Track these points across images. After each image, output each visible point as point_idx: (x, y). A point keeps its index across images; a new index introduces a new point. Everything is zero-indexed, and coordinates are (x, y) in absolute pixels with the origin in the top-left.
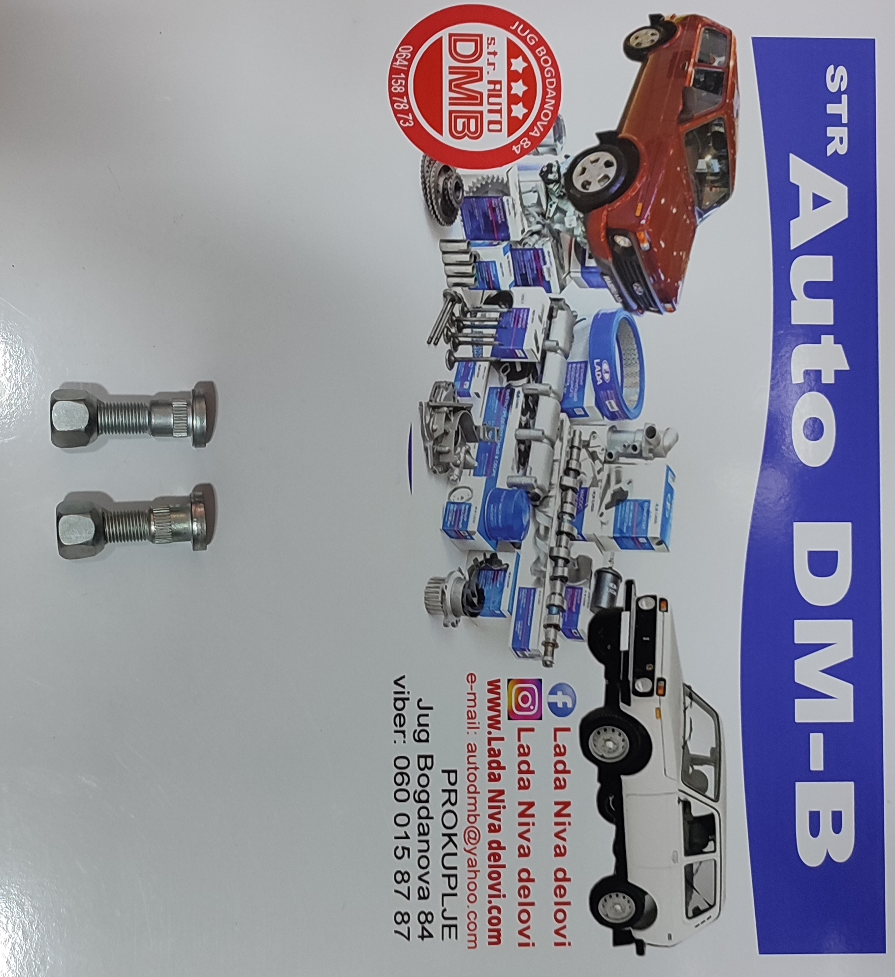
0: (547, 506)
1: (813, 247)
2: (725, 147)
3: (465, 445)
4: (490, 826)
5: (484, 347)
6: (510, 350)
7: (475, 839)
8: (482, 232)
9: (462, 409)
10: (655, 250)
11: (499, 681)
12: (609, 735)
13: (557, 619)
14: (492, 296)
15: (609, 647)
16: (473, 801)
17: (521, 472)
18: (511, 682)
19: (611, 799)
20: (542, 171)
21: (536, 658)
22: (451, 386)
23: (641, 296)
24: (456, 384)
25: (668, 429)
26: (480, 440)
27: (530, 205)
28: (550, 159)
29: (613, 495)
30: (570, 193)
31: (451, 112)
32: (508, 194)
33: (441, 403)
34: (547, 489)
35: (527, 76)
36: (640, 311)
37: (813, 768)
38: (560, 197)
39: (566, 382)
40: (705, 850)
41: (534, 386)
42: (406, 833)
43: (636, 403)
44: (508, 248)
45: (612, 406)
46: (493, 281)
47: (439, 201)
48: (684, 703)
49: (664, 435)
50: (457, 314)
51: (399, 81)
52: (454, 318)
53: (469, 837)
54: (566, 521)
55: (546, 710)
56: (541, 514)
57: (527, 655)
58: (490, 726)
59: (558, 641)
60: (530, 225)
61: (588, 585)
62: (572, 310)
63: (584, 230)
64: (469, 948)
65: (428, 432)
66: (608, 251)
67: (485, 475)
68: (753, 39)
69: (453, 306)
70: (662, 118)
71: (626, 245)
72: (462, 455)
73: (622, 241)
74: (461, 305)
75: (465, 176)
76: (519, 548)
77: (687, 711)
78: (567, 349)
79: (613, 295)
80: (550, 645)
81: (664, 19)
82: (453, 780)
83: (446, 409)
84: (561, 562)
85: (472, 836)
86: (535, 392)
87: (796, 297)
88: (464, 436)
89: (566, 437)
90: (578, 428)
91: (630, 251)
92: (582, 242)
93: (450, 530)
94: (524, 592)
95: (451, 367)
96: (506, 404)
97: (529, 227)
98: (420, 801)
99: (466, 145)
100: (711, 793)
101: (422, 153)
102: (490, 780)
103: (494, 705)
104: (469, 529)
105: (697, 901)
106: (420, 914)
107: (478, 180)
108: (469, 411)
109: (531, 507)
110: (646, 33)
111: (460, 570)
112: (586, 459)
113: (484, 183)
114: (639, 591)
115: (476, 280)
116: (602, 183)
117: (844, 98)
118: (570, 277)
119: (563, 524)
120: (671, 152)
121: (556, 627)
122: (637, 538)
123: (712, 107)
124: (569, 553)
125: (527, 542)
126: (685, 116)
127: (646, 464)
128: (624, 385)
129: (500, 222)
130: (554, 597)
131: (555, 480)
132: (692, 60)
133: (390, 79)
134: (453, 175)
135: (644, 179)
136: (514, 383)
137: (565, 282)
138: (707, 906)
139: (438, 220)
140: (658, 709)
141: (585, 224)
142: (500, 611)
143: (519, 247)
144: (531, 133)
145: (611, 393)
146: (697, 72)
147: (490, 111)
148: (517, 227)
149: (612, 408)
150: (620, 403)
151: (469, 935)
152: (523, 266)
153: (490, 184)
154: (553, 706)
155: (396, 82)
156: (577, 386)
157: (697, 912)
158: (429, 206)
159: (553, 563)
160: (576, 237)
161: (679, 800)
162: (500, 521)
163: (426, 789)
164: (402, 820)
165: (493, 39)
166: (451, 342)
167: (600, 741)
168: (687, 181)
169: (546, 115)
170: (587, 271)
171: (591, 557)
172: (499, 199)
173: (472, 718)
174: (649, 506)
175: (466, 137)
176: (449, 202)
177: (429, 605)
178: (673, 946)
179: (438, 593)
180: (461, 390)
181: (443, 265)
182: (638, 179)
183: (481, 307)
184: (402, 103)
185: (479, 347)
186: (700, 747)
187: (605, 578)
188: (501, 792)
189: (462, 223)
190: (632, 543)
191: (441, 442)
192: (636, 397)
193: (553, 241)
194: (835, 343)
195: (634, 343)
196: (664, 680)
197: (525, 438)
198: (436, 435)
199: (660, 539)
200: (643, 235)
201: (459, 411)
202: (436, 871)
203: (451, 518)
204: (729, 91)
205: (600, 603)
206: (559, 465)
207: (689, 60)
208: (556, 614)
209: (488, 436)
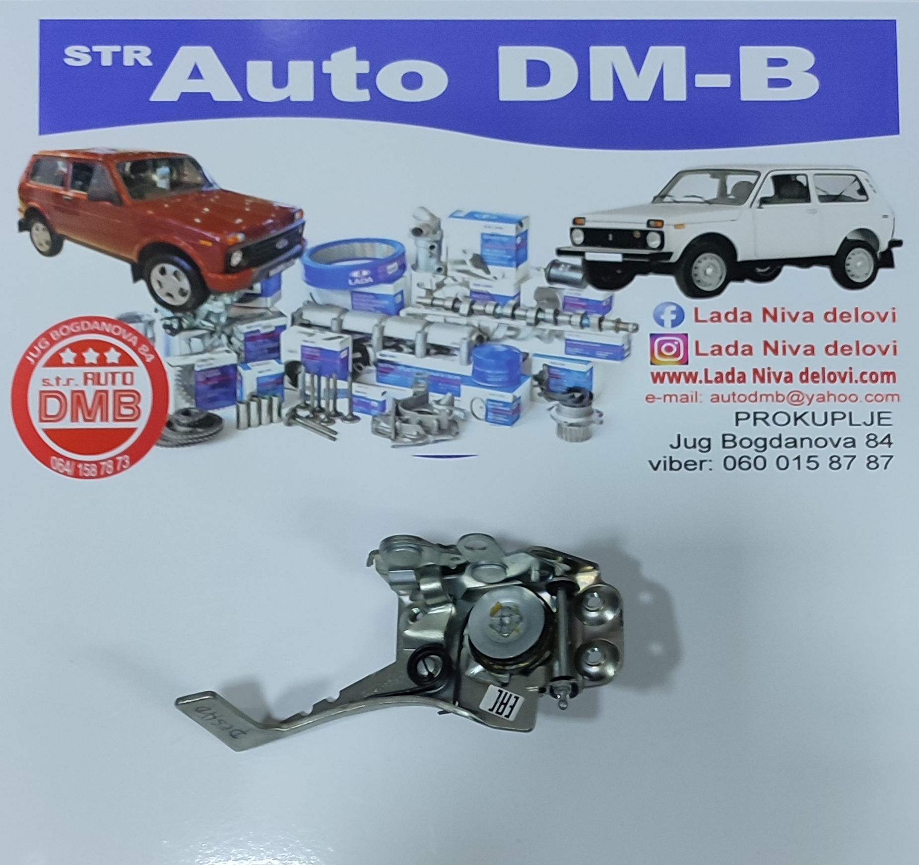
0: (487, 329)
1: (240, 80)
2: (146, 161)
3: (431, 405)
4: (786, 381)
5: (338, 387)
6: (339, 364)
7: (799, 396)
8: (229, 390)
9: (397, 408)
10: (244, 228)
11: (652, 373)
12: (700, 272)
13: (594, 319)
14: (290, 380)
15: (619, 272)
16: (764, 398)
18: (654, 362)
19: (759, 270)
20: (170, 334)
21: (630, 338)
22: (377, 419)
24: (373, 414)
25: (414, 217)
26: (426, 390)
27: (202, 345)
28: (158, 326)
29: (477, 266)
30: (191, 308)
31: (115, 420)
32: (192, 367)
33: (392, 427)
34: (472, 328)
35: (79, 348)
36: (303, 242)
37: (728, 84)
38: (195, 316)
39: (370, 311)
40: (805, 184)
41: (375, 340)
42: (795, 459)
43: (390, 246)
44: (244, 365)
45: (392, 268)
46: (276, 380)
47: (200, 430)
48: (669, 202)
49: (419, 219)
50: (307, 413)
51: (87, 469)
52: (311, 416)
53: (798, 400)
54: (501, 311)
55: (679, 329)
56: (495, 333)
57: (628, 347)
58: (694, 381)
59: (614, 318)
60: (222, 345)
61: (561, 290)
62: (302, 305)
63: (225, 295)
64: (899, 400)
65: (420, 440)
66: (247, 272)
67: (459, 386)
69: (299, 417)
70: (118, 221)
71: (240, 255)
72: (441, 408)
73: (237, 259)
74: (299, 410)
75: (176, 404)
76: (527, 354)
77: (677, 200)
78: (339, 310)
79: (287, 267)
80: (618, 325)
81: (23, 219)
82: (745, 416)
83: (398, 424)
84: (540, 316)
85: (796, 398)
86: (380, 339)
88: (421, 407)
89: (422, 310)
90: (414, 299)
91: (246, 252)
92: (237, 296)
93: (512, 419)
94: (570, 350)
95: (357, 418)
96: (392, 366)
98: (765, 446)
99: (146, 406)
100: (752, 179)
101: (155, 447)
102: (744, 381)
103: (675, 378)
104: (511, 401)
105: (852, 192)
106: (868, 445)
107: (180, 394)
108: (400, 401)
109: (489, 343)
110: (37, 235)
111: (550, 409)
112: (443, 292)
113: (182, 389)
114: (567, 244)
115: (275, 396)
116: (181, 277)
117: (96, 48)
118: (271, 307)
119: (504, 314)
120: (150, 212)
121: (601, 320)
122: (517, 245)
123: (107, 172)
124: (532, 308)
125: (523, 346)
126: (115, 199)
127: (447, 237)
128: (373, 257)
129: (219, 373)
130: (574, 322)
131: (464, 321)
132: (62, 192)
133: (84, 477)
134: (175, 418)
135: (177, 238)
136: (372, 358)
137: (276, 312)
139: (218, 431)
140: (677, 226)
141: (220, 294)
142: (587, 372)
143: (243, 355)
144: (134, 343)
145: (382, 269)
146: (73, 187)
147: (114, 382)
148: (225, 358)
149: (393, 268)
150: (390, 260)
151: (887, 400)
152: (262, 351)
153: (183, 383)
154: (675, 323)
155: (86, 472)
156: (374, 300)
157: (862, 191)
158: (205, 441)
159: (541, 323)
160: (232, 301)
161: (760, 207)
162: (502, 372)
163: (753, 440)
164: (783, 463)
165: (44, 380)
166: (334, 418)
167: (706, 280)
168: (178, 197)
170: (265, 291)
171: (534, 289)
172: (197, 374)
173: (687, 398)
174: (487, 234)
175: (140, 406)
176: (201, 422)
177: (583, 438)
178: (893, 213)
179: (571, 430)
180: (380, 408)
181: (261, 427)
182: (176, 244)
183: (301, 391)
184: (106, 466)
185: (338, 392)
186: (710, 188)
187: (555, 275)
188: (756, 371)
189: (221, 409)
190: (521, 251)
191: (428, 427)
192: (384, 246)
193: (237, 323)
195: (331, 248)
196: (649, 221)
197: (424, 349)
198: (422, 432)
199: (518, 224)
200: (230, 239)
201: (399, 411)
202: (829, 431)
203: (501, 418)
204: (91, 158)
205: (577, 279)
206: (450, 317)
207: (62, 195)
208: (589, 321)
209: (423, 383)
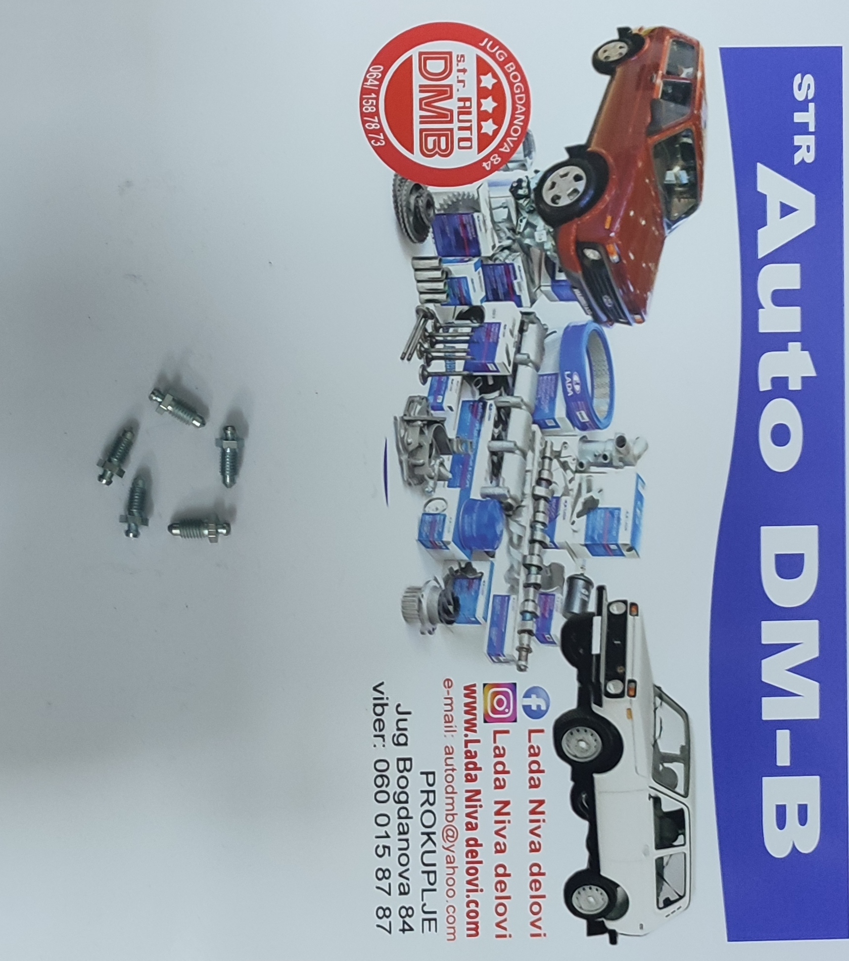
0: (520, 515)
1: (779, 256)
2: (694, 159)
3: (439, 458)
4: (467, 824)
5: (457, 362)
6: (481, 363)
7: (452, 837)
8: (454, 249)
9: (436, 422)
10: (625, 262)
11: (474, 685)
12: (582, 735)
13: (531, 625)
14: (464, 311)
16: (450, 801)
17: (494, 482)
18: (486, 686)
19: (584, 796)
20: (512, 187)
21: (512, 663)
22: (425, 400)
23: (610, 307)
24: (429, 398)
25: (637, 438)
26: (454, 452)
27: (500, 220)
28: (520, 174)
29: (585, 503)
30: (540, 208)
31: (421, 131)
32: (479, 211)
33: (415, 417)
34: (520, 499)
35: (497, 93)
36: (610, 323)
37: (780, 763)
38: (530, 212)
39: (537, 394)
40: (675, 844)
41: (506, 399)
42: (386, 832)
43: (606, 413)
44: (479, 264)
45: (583, 416)
46: (464, 297)
47: (411, 219)
48: (655, 703)
49: (634, 443)
50: (430, 329)
51: (370, 101)
52: (427, 334)
53: (448, 836)
54: (538, 529)
55: (521, 713)
56: (515, 523)
57: (502, 660)
58: (467, 729)
59: (532, 646)
60: (501, 241)
61: (561, 591)
62: (543, 323)
63: (554, 243)
64: (448, 940)
65: (403, 446)
66: (578, 265)
67: (459, 487)
68: (721, 49)
69: (425, 322)
70: (630, 130)
71: (596, 258)
72: (436, 467)
73: (592, 254)
74: (433, 321)
75: (436, 193)
76: (493, 556)
77: (657, 711)
78: (538, 361)
79: (583, 307)
80: (525, 650)
81: (631, 32)
82: (431, 782)
83: (420, 423)
84: (534, 570)
85: (450, 834)
86: (507, 404)
87: (763, 304)
88: (437, 448)
89: (538, 447)
90: (549, 439)
91: (599, 264)
92: (552, 256)
93: (425, 541)
94: (498, 600)
95: (424, 382)
96: (479, 417)
97: (500, 242)
98: (400, 802)
99: (437, 163)
100: (680, 789)
101: (393, 172)
102: (467, 781)
103: (470, 709)
104: (444, 539)
105: (667, 893)
106: (401, 908)
107: (449, 197)
108: (443, 425)
109: (504, 516)
110: (614, 47)
111: (436, 580)
112: (557, 469)
113: (455, 200)
114: (610, 596)
115: (448, 296)
116: (571, 197)
117: (812, 106)
118: (541, 291)
119: (535, 532)
120: (640, 164)
121: (530, 632)
122: (608, 545)
123: (681, 119)
124: (541, 561)
125: (501, 552)
126: (653, 128)
127: (616, 473)
128: (595, 396)
129: (471, 238)
130: (528, 605)
131: (528, 490)
132: (660, 72)
133: (361, 99)
134: (424, 193)
136: (487, 396)
137: (536, 296)
138: (677, 897)
139: (410, 238)
140: (629, 710)
141: (555, 238)
142: (475, 618)
143: (490, 262)
144: (501, 150)
145: (582, 405)
146: (666, 84)
147: (460, 129)
148: (487, 244)
149: (583, 418)
150: (591, 413)
151: (449, 928)
152: (494, 282)
153: (460, 201)
154: (527, 709)
155: (367, 102)
156: (548, 398)
157: (668, 903)
158: (401, 225)
159: (526, 570)
160: (547, 250)
161: (650, 797)
162: (474, 530)
163: (406, 790)
164: (382, 820)
165: (462, 56)
166: (425, 357)
167: (573, 741)
168: (656, 193)
169: (516, 131)
170: (557, 284)
171: (563, 564)
172: (470, 216)
173: (449, 722)
174: (619, 514)
175: (437, 156)
176: (420, 220)
177: (407, 614)
178: (645, 935)
179: (414, 601)
180: (435, 404)
181: (415, 282)
182: (607, 192)
183: (453, 323)
184: (373, 122)
185: (452, 362)
186: (670, 745)
187: (577, 584)
188: (478, 792)
189: (434, 241)
190: (602, 549)
191: (416, 454)
192: (605, 408)
193: (523, 256)
194: (802, 350)
195: (604, 353)
196: (634, 681)
197: (497, 449)
198: (411, 448)
199: (630, 546)
200: (613, 248)
201: (433, 424)
202: (415, 869)
203: (426, 529)
204: (697, 102)
205: (572, 609)
206: (532, 475)
207: (657, 72)
208: (529, 620)
209: (462, 449)
